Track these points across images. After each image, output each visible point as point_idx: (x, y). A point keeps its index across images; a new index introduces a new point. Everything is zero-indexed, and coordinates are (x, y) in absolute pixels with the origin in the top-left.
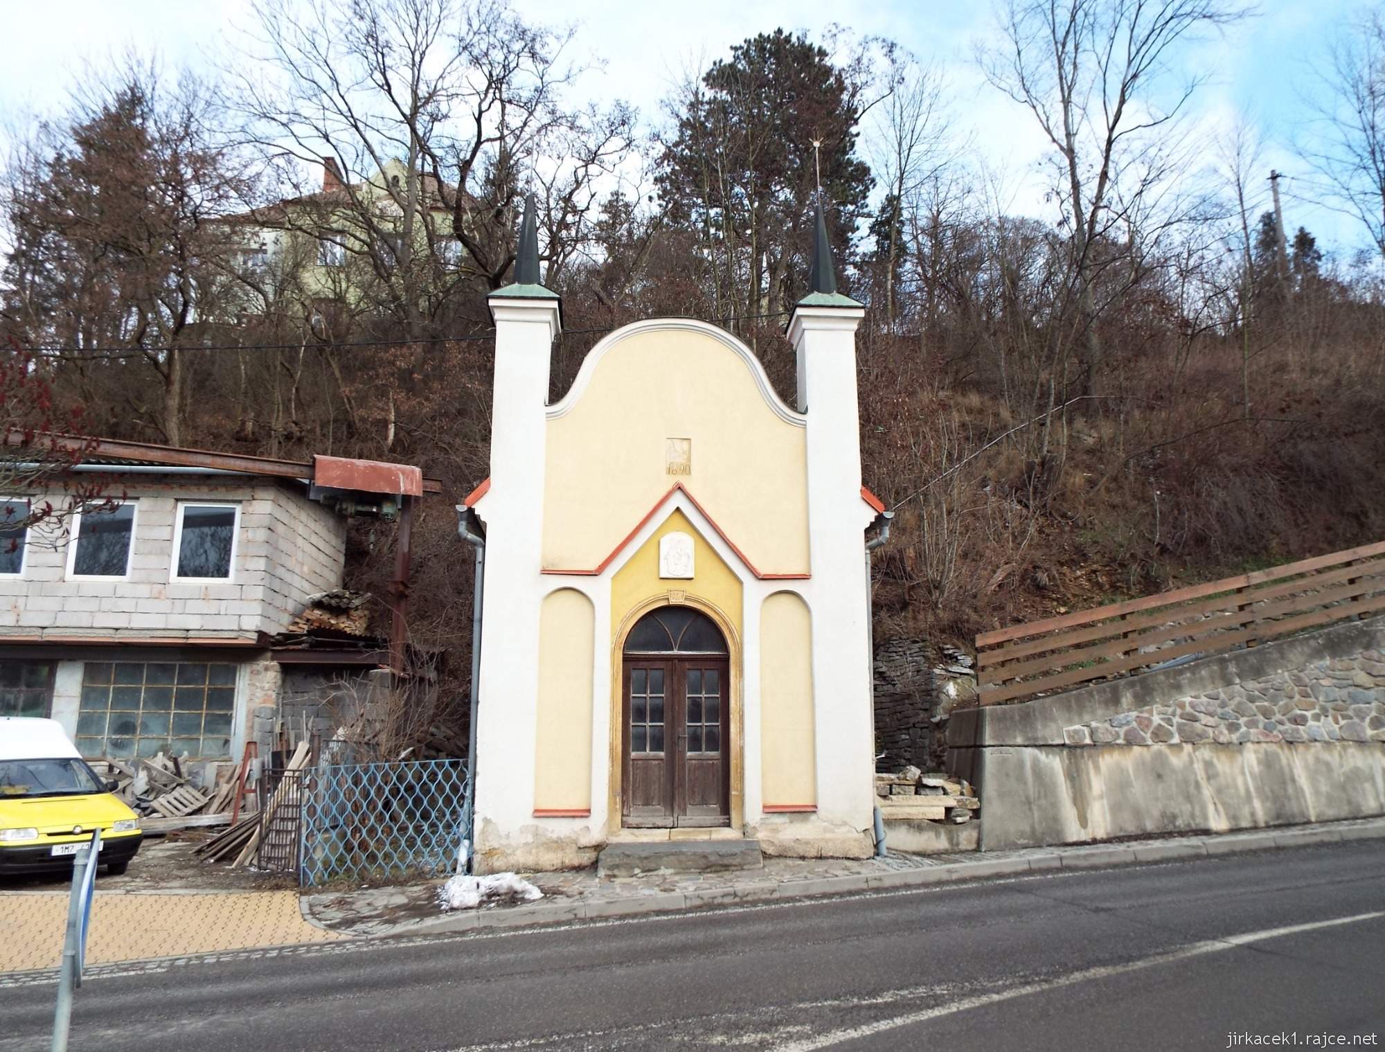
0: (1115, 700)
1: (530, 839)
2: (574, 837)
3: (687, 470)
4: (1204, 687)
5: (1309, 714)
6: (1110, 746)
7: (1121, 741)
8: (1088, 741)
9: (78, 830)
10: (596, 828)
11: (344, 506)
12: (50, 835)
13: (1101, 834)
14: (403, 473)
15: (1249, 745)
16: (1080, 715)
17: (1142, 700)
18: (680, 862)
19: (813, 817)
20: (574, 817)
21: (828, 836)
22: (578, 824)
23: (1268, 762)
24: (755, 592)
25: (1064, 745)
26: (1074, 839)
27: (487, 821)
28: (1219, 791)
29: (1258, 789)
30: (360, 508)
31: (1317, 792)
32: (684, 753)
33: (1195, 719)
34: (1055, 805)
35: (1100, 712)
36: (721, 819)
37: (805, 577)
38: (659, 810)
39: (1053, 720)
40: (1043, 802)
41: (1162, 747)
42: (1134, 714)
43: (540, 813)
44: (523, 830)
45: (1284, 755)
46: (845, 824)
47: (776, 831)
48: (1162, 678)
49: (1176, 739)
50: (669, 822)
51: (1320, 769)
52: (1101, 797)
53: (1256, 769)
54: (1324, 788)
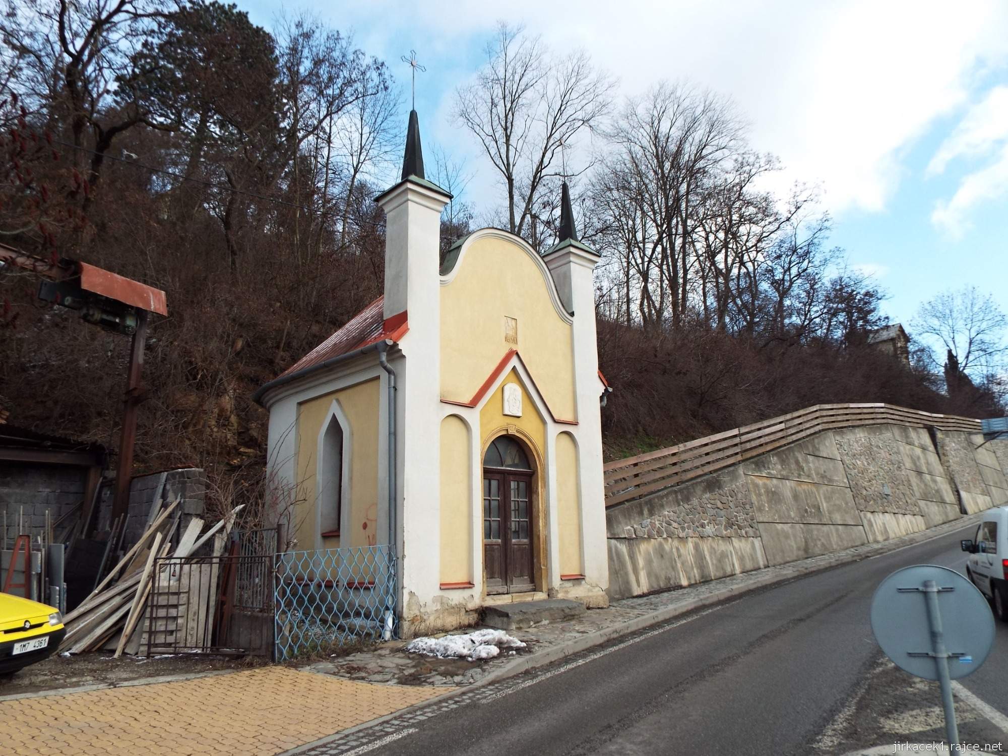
0: (641, 513)
1: (439, 607)
2: (464, 603)
3: (515, 341)
4: (671, 506)
5: (706, 522)
6: (643, 538)
7: (646, 536)
8: (634, 536)
9: (28, 625)
10: (477, 597)
11: (91, 312)
12: (6, 632)
13: (645, 591)
14: (153, 293)
15: (689, 539)
16: (630, 520)
17: (651, 513)
18: (551, 615)
19: (583, 582)
20: (464, 588)
21: (590, 594)
22: (466, 593)
23: (696, 547)
24: (553, 430)
25: (625, 538)
26: (635, 594)
27: (412, 594)
28: (683, 564)
29: (695, 563)
30: (105, 317)
31: (713, 564)
32: (511, 540)
33: (670, 525)
34: (626, 574)
35: (637, 519)
36: (530, 586)
37: (575, 424)
38: (499, 581)
39: (620, 523)
40: (622, 572)
41: (660, 539)
42: (649, 520)
43: (444, 587)
44: (435, 600)
45: (700, 543)
46: (597, 586)
47: (567, 592)
48: (656, 500)
49: (665, 536)
50: (505, 590)
51: (713, 551)
52: (643, 569)
53: (693, 552)
54: (715, 562)
